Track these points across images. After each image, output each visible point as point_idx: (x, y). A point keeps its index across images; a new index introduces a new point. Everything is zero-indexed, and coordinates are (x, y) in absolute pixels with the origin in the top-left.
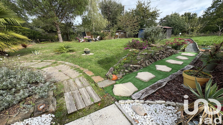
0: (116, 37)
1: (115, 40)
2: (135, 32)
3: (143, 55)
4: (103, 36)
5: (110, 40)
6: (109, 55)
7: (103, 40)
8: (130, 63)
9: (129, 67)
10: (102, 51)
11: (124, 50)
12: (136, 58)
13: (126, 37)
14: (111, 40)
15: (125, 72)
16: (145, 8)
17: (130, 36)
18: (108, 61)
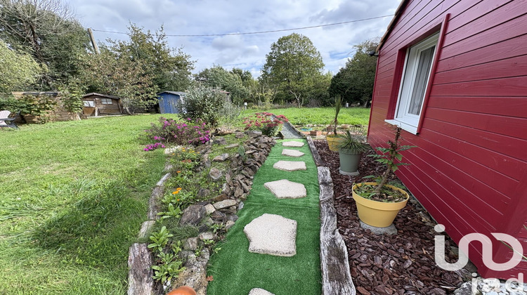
0: (88, 112)
1: (86, 122)
2: (149, 99)
3: (220, 161)
4: (30, 109)
5: (66, 124)
6: (93, 183)
7: (34, 122)
8: (199, 200)
9: (205, 215)
10: (46, 171)
11: (145, 153)
12: (208, 176)
13: (124, 113)
14: (70, 122)
15: (206, 246)
16: (155, 47)
17: (135, 110)
18: (99, 218)
